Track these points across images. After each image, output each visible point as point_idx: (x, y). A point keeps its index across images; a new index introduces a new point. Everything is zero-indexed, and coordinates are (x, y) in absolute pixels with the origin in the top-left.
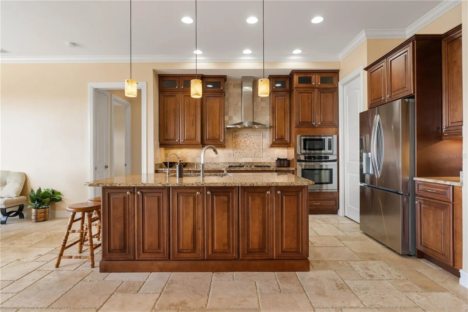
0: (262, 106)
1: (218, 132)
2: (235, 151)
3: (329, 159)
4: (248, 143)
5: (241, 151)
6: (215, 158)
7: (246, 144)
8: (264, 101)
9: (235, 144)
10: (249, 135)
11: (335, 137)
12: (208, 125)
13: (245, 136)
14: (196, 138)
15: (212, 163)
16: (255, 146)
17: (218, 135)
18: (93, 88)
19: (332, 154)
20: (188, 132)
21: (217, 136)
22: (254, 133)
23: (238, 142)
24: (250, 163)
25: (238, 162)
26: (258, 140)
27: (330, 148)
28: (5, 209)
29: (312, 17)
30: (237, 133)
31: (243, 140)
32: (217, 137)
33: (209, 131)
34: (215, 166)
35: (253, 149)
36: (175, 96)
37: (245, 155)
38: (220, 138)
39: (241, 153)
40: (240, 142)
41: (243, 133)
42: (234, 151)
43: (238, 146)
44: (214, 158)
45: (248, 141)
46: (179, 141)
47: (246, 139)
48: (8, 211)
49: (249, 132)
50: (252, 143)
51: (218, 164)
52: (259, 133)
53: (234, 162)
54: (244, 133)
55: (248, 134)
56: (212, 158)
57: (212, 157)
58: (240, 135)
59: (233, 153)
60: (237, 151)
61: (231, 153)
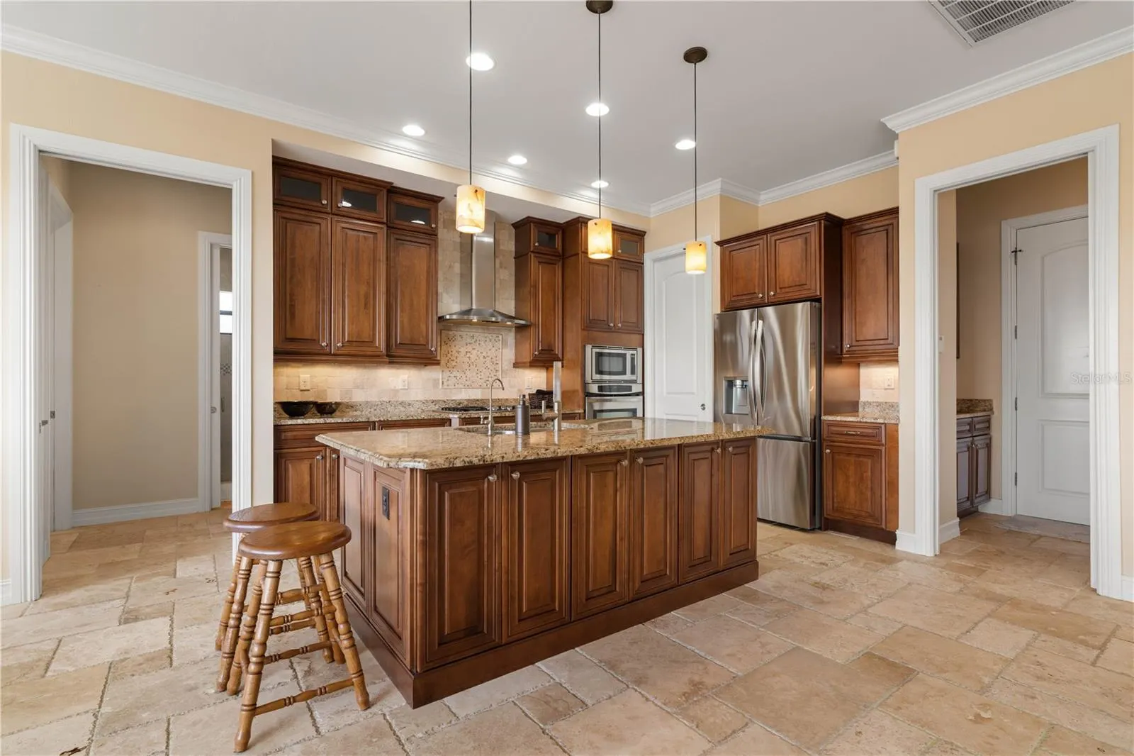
0: (502, 278)
1: (423, 327)
2: (447, 374)
3: (631, 391)
4: (473, 357)
5: (458, 375)
6: (401, 389)
7: (469, 358)
8: (505, 268)
9: (447, 358)
10: (475, 338)
11: (640, 350)
12: (402, 311)
13: (469, 341)
14: (373, 340)
15: (395, 403)
16: (488, 363)
17: (424, 334)
18: (35, 146)
19: (635, 382)
20: (353, 324)
21: (423, 337)
22: (486, 335)
23: (453, 353)
24: (478, 400)
25: (454, 398)
26: (493, 350)
27: (633, 372)
29: (676, 139)
30: (451, 333)
31: (463, 350)
32: (422, 341)
33: (402, 322)
34: (402, 409)
35: (484, 370)
36: (320, 224)
37: (468, 383)
38: (428, 343)
39: (458, 378)
40: (456, 355)
41: (464, 334)
42: (444, 373)
43: (454, 363)
45: (474, 352)
46: (329, 345)
47: (469, 348)
49: (479, 334)
50: (481, 358)
51: (409, 405)
52: (495, 336)
53: (445, 399)
54: (467, 334)
55: (473, 337)
56: (393, 390)
57: (393, 388)
58: (459, 338)
59: (442, 379)
60: (451, 375)
61: (438, 380)
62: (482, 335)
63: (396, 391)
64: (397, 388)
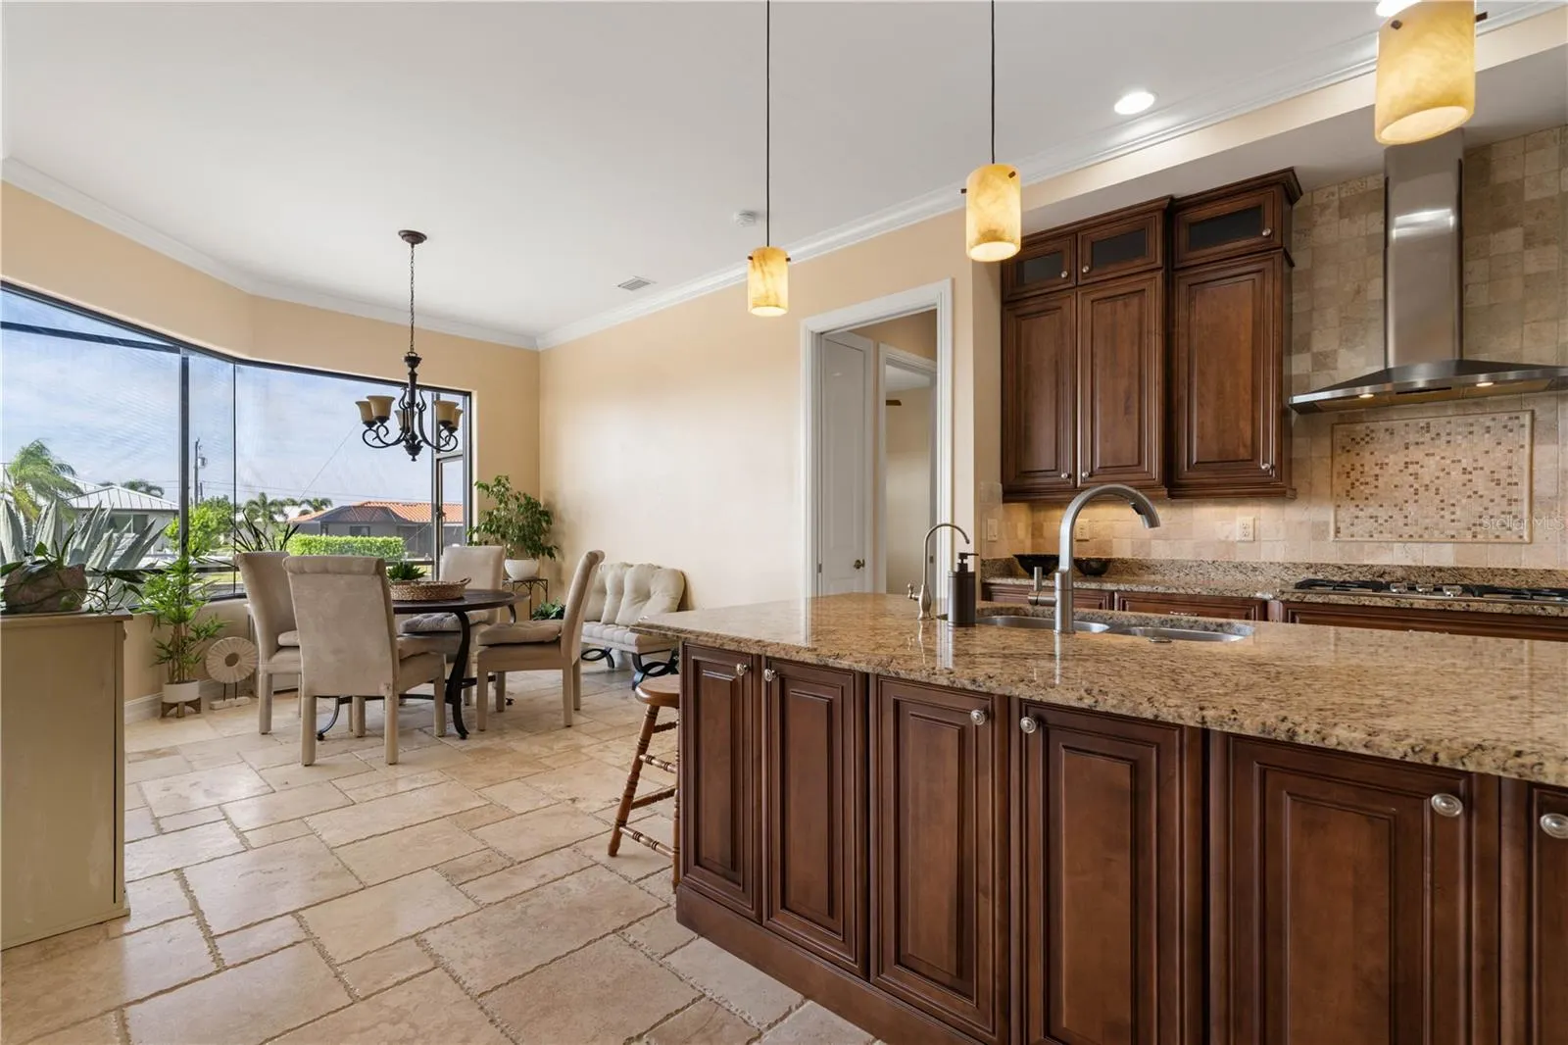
1: (1245, 427)
2: (1347, 513)
4: (1430, 468)
5: (1382, 514)
6: (1239, 541)
7: (1416, 475)
9: (1349, 481)
10: (1433, 431)
12: (1201, 405)
13: (1412, 438)
14: (1140, 463)
15: (1225, 565)
16: (1480, 482)
17: (1249, 442)
18: (812, 332)
20: (1108, 441)
21: (1245, 446)
22: (1471, 420)
23: (1366, 469)
24: (1440, 570)
25: (1366, 562)
26: (1499, 453)
28: (640, 655)
30: (1359, 427)
31: (1395, 461)
32: (1244, 453)
33: (1201, 425)
34: (1239, 576)
35: (1464, 501)
36: (1060, 308)
37: (1413, 530)
38: (1255, 455)
39: (1380, 521)
40: (1377, 471)
41: (1397, 424)
42: (1342, 513)
43: (1368, 490)
44: (1233, 544)
45: (1431, 462)
46: (1073, 476)
47: (1416, 454)
48: (645, 661)
49: (1445, 420)
50: (1456, 473)
51: (1255, 569)
53: (1340, 563)
54: (1405, 423)
55: (1428, 427)
56: (1221, 542)
57: (1223, 539)
58: (1382, 435)
59: (1336, 522)
60: (1361, 514)
61: (1326, 524)
62: (1460, 420)
63: (1230, 545)
64: (1231, 539)
